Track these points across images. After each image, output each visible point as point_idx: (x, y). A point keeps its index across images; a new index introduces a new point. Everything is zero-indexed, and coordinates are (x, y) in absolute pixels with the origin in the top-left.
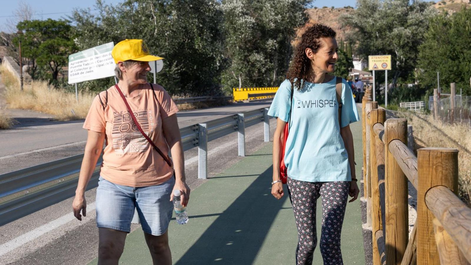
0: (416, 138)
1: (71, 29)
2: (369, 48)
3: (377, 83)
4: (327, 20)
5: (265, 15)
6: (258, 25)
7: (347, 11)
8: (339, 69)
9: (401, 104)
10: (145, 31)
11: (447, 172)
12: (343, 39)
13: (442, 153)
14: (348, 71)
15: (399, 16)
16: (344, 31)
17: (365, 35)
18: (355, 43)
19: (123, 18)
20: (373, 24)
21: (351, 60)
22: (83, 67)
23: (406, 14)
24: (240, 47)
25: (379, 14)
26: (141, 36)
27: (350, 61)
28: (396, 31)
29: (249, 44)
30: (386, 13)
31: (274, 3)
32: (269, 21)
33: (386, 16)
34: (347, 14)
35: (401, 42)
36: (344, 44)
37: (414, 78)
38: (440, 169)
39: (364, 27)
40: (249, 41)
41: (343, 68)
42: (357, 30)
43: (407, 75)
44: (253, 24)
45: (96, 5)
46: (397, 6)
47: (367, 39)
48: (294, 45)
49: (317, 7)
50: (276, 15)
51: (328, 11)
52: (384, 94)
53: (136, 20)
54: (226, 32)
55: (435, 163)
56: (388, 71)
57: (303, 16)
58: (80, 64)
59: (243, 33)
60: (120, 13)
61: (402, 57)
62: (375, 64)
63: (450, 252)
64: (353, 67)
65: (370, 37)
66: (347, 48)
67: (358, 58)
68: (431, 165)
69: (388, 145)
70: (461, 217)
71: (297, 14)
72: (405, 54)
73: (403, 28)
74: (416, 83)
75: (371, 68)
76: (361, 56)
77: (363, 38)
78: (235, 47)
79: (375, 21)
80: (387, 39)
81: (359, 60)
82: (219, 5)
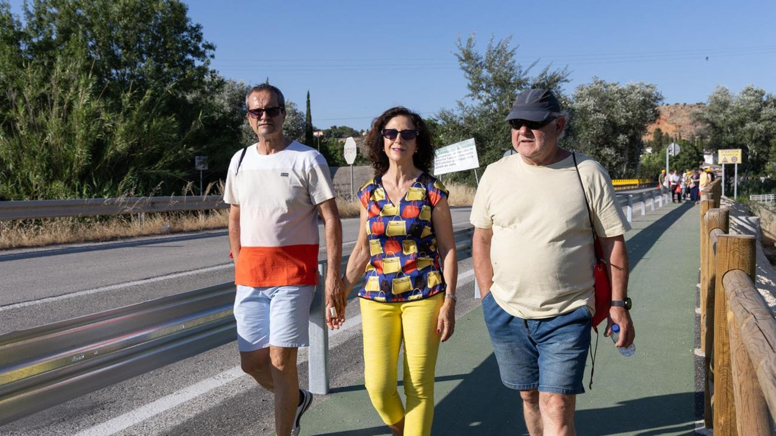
0: (764, 230)
1: (437, 126)
2: (720, 143)
3: (728, 176)
4: (679, 116)
5: (617, 112)
6: (609, 121)
7: (699, 107)
8: (690, 163)
9: (751, 196)
10: (503, 128)
11: (744, 256)
12: (694, 133)
13: (739, 239)
14: (699, 165)
15: (752, 112)
16: (696, 126)
17: (716, 130)
18: (706, 138)
19: (482, 116)
20: (725, 120)
21: (701, 153)
22: (447, 160)
23: (760, 110)
24: (592, 142)
25: (731, 110)
26: (499, 132)
27: (700, 155)
28: (748, 126)
29: (601, 139)
30: (738, 108)
31: (625, 101)
32: (620, 118)
33: (738, 111)
34: (700, 111)
35: (753, 137)
36: (695, 138)
37: (766, 171)
38: (737, 254)
39: (715, 122)
40: (601, 137)
41: (694, 162)
42: (708, 125)
43: (760, 167)
44: (605, 120)
45: (458, 106)
46: (751, 102)
47: (718, 134)
48: (646, 140)
49: (669, 103)
50: (628, 112)
51: (680, 108)
52: (734, 187)
53: (494, 118)
54: (579, 128)
55: (732, 248)
56: (738, 165)
57: (653, 112)
58: (444, 158)
59: (595, 129)
60: (479, 112)
61: (754, 151)
62: (725, 158)
63: (738, 329)
64: (704, 160)
65: (721, 132)
66: (697, 143)
67: (709, 152)
68: (728, 250)
69: (709, 234)
70: (743, 296)
71: (647, 111)
72: (757, 148)
73: (756, 123)
74: (769, 177)
75: (720, 162)
76: (711, 150)
77: (713, 133)
78: (588, 142)
79: (726, 116)
80: (739, 134)
81: (710, 154)
82: (572, 103)
